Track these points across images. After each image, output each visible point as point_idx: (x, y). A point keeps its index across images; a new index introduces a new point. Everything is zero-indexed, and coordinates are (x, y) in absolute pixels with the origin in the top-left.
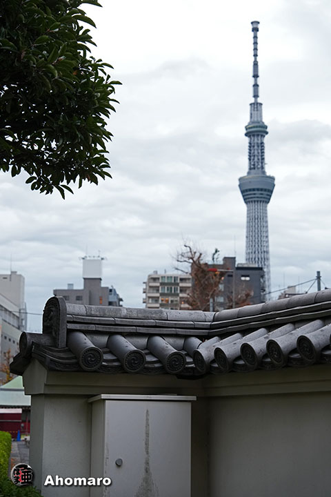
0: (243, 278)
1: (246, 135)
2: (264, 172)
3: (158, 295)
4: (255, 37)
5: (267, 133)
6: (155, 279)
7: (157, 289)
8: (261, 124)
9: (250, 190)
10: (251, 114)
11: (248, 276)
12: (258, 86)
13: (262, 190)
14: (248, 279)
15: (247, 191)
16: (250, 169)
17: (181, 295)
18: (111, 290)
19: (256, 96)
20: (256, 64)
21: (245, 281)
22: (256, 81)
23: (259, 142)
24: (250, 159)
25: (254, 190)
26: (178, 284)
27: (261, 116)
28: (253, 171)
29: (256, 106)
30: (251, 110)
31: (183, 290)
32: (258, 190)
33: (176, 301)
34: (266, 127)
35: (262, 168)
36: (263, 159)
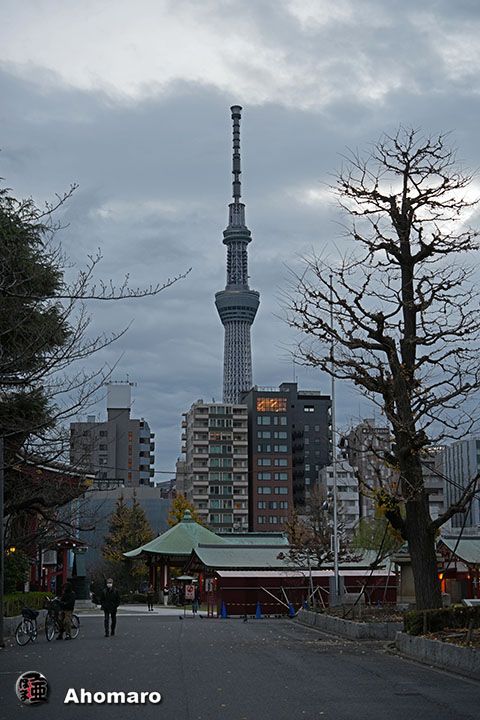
0: (306, 410)
1: (224, 242)
2: (247, 287)
3: (207, 430)
4: (236, 126)
5: (250, 240)
6: (202, 410)
7: (205, 422)
8: (243, 229)
9: (229, 308)
10: (231, 217)
11: (312, 407)
12: (240, 183)
13: (243, 308)
14: (312, 410)
15: (226, 309)
16: (229, 283)
17: (235, 430)
18: (142, 424)
19: (237, 195)
20: (237, 157)
21: (309, 412)
22: (236, 177)
23: (241, 250)
24: (229, 271)
25: (234, 308)
26: (231, 416)
27: (243, 220)
28: (232, 285)
29: (237, 209)
30: (231, 212)
31: (237, 424)
32: (239, 308)
33: (230, 437)
34: (249, 233)
35: (245, 282)
36: (245, 271)
